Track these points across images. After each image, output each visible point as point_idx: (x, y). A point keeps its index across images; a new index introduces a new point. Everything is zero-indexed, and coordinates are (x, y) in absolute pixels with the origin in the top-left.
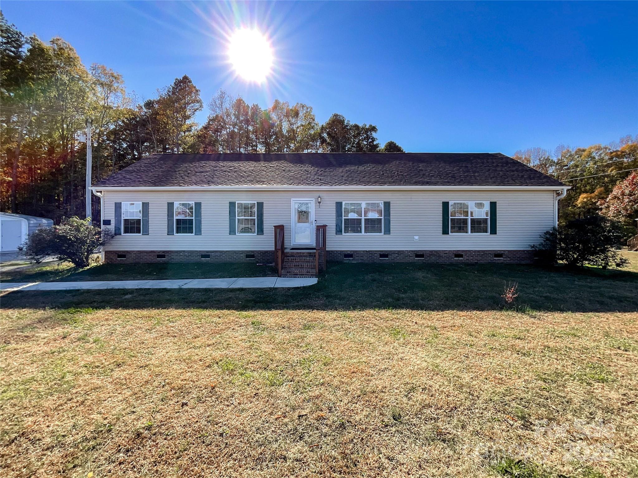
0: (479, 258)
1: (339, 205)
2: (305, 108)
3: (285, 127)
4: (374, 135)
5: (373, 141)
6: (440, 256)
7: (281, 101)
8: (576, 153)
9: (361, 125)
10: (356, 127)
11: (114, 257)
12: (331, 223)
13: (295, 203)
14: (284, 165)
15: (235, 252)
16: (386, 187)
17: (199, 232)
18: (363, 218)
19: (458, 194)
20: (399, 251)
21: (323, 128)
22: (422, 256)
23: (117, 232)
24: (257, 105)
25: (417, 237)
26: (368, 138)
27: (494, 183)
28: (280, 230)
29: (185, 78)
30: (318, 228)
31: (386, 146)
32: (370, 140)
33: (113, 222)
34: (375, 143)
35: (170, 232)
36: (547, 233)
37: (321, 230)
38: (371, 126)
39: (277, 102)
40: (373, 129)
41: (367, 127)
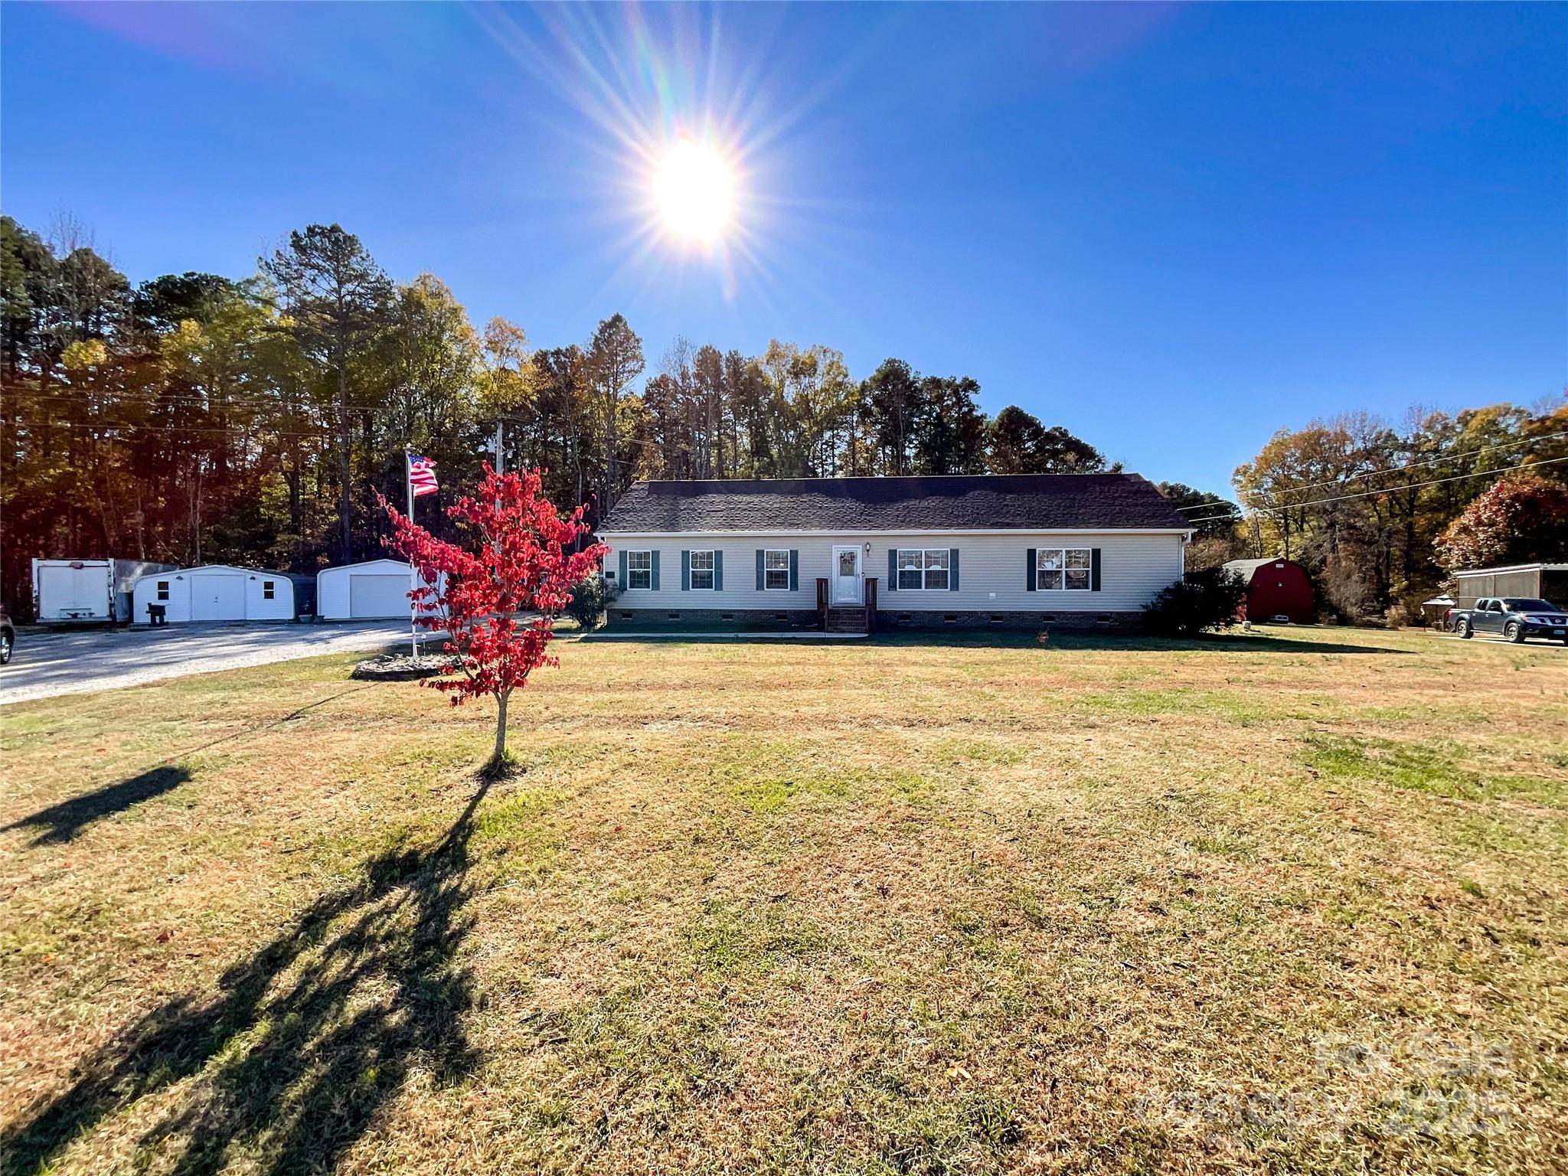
0: (1077, 621)
1: (893, 554)
2: (829, 355)
3: (790, 393)
4: (973, 397)
5: (971, 410)
6: (1023, 620)
7: (783, 342)
8: (1460, 420)
9: (945, 377)
10: (936, 383)
11: (617, 617)
12: (882, 575)
13: (837, 550)
14: (820, 500)
15: (763, 611)
16: (952, 531)
17: (719, 587)
18: (923, 569)
19: (1045, 539)
20: (969, 612)
21: (864, 388)
22: (1000, 618)
23: (622, 588)
24: (736, 353)
25: (993, 595)
26: (959, 402)
27: (1099, 525)
28: (822, 584)
29: (617, 319)
30: (868, 581)
31: (1001, 418)
32: (965, 409)
33: (617, 575)
34: (976, 413)
35: (685, 587)
36: (1167, 590)
37: (871, 584)
38: (966, 379)
39: (775, 345)
40: (971, 385)
41: (958, 382)
